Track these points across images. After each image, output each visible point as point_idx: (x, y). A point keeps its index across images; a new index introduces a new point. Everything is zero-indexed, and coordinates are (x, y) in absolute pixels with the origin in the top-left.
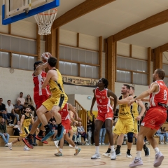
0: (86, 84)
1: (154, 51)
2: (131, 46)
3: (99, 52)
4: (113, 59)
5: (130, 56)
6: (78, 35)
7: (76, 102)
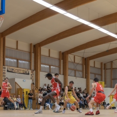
0: (22, 72)
1: (63, 53)
2: (49, 50)
3: (30, 53)
4: (39, 57)
5: (49, 56)
6: (17, 42)
7: (16, 83)
